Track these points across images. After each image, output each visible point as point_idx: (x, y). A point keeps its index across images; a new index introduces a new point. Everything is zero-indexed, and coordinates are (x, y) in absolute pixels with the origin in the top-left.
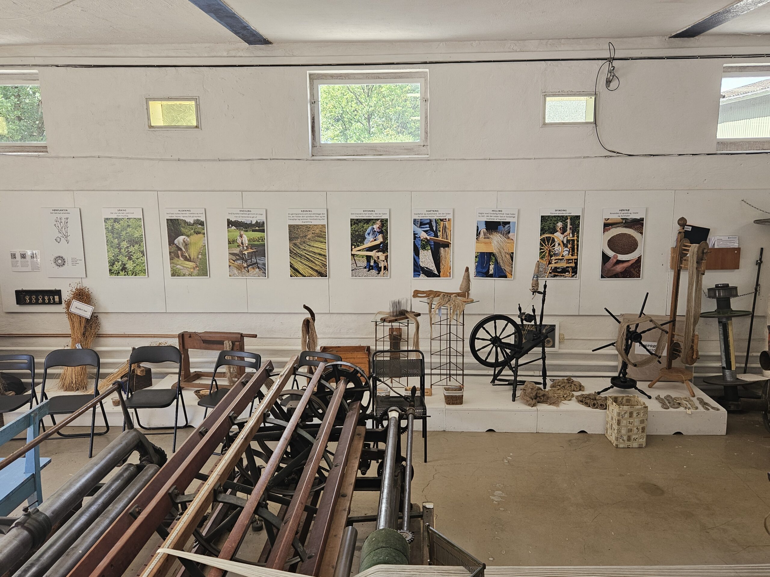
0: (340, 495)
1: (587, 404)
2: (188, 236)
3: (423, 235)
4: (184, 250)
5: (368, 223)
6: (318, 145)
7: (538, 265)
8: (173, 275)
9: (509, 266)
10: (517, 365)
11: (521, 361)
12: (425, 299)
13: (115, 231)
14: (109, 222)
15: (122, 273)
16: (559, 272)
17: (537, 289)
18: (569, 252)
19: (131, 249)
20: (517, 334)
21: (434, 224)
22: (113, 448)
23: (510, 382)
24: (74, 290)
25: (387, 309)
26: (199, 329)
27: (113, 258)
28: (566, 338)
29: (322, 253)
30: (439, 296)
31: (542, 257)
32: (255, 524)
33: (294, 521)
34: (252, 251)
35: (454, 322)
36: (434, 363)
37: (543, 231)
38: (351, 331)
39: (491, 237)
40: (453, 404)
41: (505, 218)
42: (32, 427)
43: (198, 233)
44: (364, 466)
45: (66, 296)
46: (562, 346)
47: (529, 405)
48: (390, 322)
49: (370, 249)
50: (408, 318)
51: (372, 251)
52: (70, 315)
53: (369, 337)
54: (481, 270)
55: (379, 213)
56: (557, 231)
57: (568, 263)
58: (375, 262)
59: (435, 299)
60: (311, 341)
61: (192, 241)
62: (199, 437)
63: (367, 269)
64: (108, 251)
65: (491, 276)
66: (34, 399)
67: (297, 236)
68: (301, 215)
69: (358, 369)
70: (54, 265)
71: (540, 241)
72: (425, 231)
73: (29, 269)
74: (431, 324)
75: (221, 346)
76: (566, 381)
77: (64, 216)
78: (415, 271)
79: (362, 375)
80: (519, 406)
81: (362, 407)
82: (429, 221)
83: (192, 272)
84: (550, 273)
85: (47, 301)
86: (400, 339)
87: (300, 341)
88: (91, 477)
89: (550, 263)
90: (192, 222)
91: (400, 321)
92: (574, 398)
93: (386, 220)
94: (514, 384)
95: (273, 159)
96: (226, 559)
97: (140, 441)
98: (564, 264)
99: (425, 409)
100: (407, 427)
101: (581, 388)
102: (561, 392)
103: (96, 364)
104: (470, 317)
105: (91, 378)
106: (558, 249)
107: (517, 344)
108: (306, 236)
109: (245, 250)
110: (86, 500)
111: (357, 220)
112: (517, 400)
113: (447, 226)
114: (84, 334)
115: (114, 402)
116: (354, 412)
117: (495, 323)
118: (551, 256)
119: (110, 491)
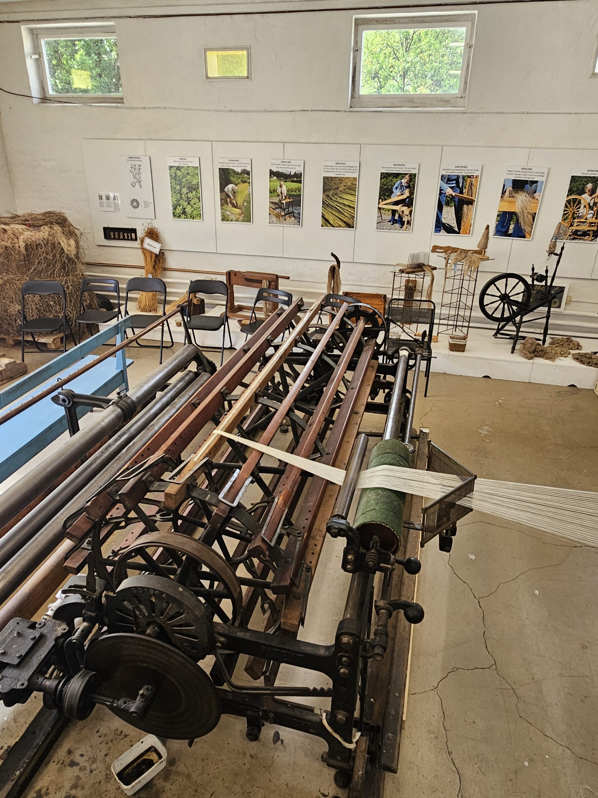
0: (354, 412)
1: (582, 362)
2: (236, 185)
3: (449, 191)
4: (232, 197)
5: (397, 177)
6: (357, 96)
7: (559, 226)
8: (223, 220)
9: (529, 226)
10: (521, 322)
11: (525, 318)
12: (443, 255)
13: (178, 178)
14: (173, 170)
15: (183, 216)
16: (579, 235)
17: (554, 251)
18: (594, 215)
19: (190, 195)
20: (526, 293)
21: (461, 180)
22: (177, 357)
23: (511, 336)
24: (146, 229)
25: (406, 261)
26: (243, 269)
27: (176, 203)
28: (573, 300)
29: (351, 205)
30: (456, 252)
31: (565, 219)
32: (282, 427)
33: (317, 425)
34: (289, 200)
35: (467, 278)
36: (444, 314)
37: (571, 192)
38: (371, 280)
39: (516, 195)
40: (456, 351)
41: (534, 177)
42: (120, 334)
43: (244, 182)
44: (374, 393)
45: (140, 234)
46: (568, 307)
47: (527, 358)
48: (408, 273)
49: (396, 203)
50: (424, 271)
51: (397, 205)
52: (143, 249)
53: (386, 286)
54: (500, 229)
55: (409, 168)
56: (585, 193)
57: (590, 226)
58: (399, 216)
59: (452, 255)
60: (335, 286)
61: (239, 190)
62: (243, 354)
63: (391, 223)
64: (172, 196)
65: (510, 235)
66: (120, 315)
67: (330, 188)
68: (336, 168)
69: (376, 311)
70: (131, 207)
71: (565, 202)
72: (451, 188)
73: (112, 209)
74: (446, 278)
75: (260, 284)
76: (565, 340)
77: (137, 163)
78: (436, 226)
79: (380, 317)
80: (517, 358)
81: (377, 344)
82: (456, 177)
83: (238, 218)
84: (570, 235)
85: (126, 238)
86: (415, 290)
87: (325, 286)
88: (162, 376)
89: (571, 225)
90: (240, 171)
91: (417, 273)
92: (571, 356)
93: (415, 175)
94: (515, 339)
95: (314, 110)
96: (264, 444)
97: (197, 354)
98: (585, 228)
99: (430, 352)
100: (414, 365)
101: (579, 347)
102: (559, 350)
103: (164, 292)
104: (483, 274)
105: (161, 303)
106: (582, 211)
107: (524, 302)
108: (338, 188)
109: (284, 200)
110: (159, 394)
111: (387, 173)
112: (516, 353)
113: (474, 183)
114: (154, 267)
115: (177, 323)
116: (370, 347)
117: (507, 281)
118: (574, 218)
119: (175, 389)
